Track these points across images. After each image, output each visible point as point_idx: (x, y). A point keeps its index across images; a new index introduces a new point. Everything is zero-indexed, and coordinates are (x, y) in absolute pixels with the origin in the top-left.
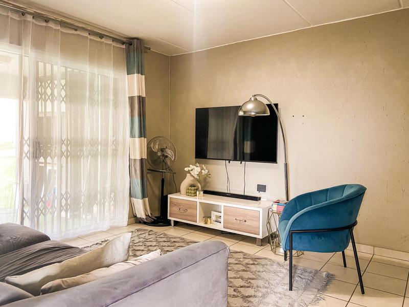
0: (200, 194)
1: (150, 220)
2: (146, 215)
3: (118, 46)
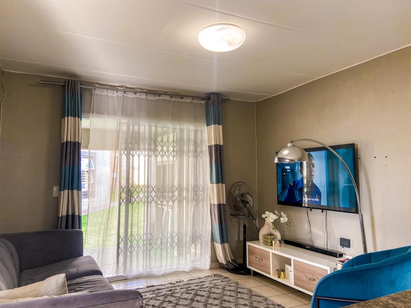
0: (276, 243)
1: (231, 266)
2: (227, 261)
3: (199, 102)
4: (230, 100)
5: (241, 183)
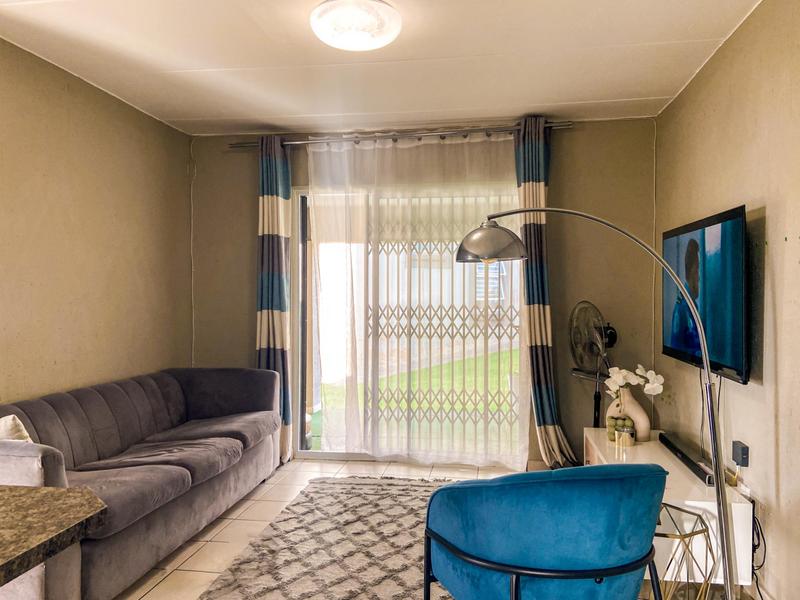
3: (502, 139)
4: (574, 123)
5: (586, 305)
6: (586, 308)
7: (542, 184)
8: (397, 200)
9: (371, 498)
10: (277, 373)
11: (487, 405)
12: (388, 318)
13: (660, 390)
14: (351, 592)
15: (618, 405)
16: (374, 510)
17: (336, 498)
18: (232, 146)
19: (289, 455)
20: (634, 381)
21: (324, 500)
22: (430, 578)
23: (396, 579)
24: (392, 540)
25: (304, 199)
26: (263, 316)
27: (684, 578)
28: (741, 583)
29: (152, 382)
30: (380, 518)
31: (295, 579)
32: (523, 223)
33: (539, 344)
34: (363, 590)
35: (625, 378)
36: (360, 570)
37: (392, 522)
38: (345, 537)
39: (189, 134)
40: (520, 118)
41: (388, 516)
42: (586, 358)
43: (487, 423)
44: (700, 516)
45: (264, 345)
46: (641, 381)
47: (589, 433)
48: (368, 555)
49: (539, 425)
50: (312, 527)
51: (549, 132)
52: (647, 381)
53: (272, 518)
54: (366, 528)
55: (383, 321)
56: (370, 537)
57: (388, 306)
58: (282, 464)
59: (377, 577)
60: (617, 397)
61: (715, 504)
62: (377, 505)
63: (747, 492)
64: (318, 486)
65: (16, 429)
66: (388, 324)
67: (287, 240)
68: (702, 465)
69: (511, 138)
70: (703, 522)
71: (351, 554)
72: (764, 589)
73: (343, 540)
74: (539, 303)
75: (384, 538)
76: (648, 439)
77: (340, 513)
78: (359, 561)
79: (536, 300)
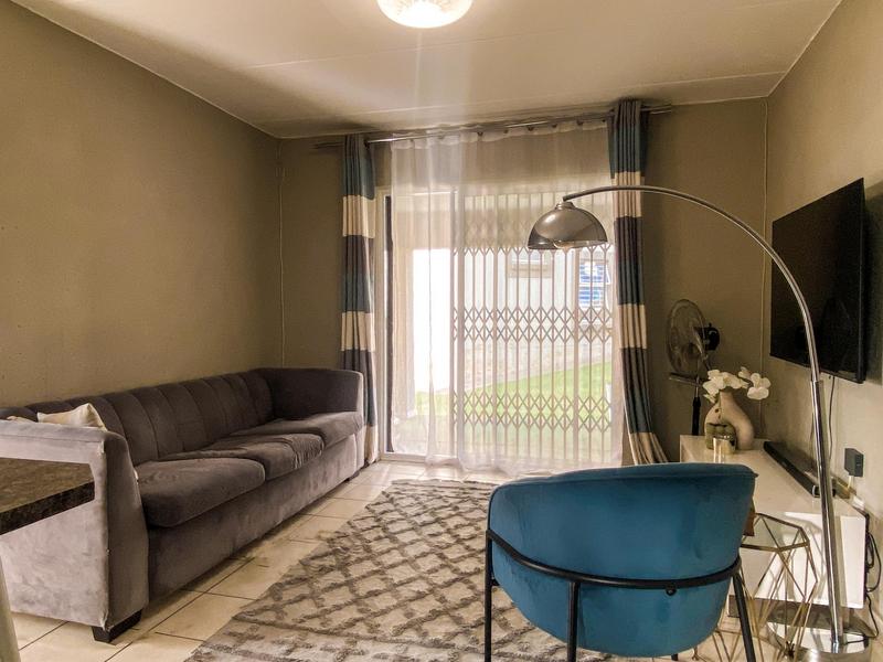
3: (595, 128)
4: (674, 107)
5: (686, 304)
6: (685, 307)
7: (638, 174)
8: (483, 199)
9: (451, 501)
10: (361, 375)
11: (576, 412)
12: (474, 321)
13: (766, 394)
14: (419, 592)
15: (717, 411)
16: (453, 513)
17: (416, 499)
18: (318, 147)
19: (375, 456)
20: (736, 384)
21: (404, 501)
22: (491, 583)
23: (467, 582)
24: (467, 543)
25: (389, 199)
26: (348, 317)
27: (782, 597)
28: (850, 605)
29: (241, 381)
30: (458, 520)
31: (364, 577)
32: (616, 216)
33: (632, 346)
34: (431, 591)
35: (725, 381)
36: (430, 572)
37: (470, 525)
38: (419, 538)
39: (276, 136)
40: (613, 103)
41: (467, 519)
42: (684, 361)
43: (576, 430)
44: (801, 529)
45: (349, 347)
46: (744, 385)
47: (686, 441)
48: (441, 556)
49: (632, 432)
50: (389, 526)
51: (646, 118)
52: (751, 385)
53: (350, 516)
54: (442, 530)
55: (468, 324)
56: (446, 538)
57: (474, 308)
58: (367, 464)
59: (448, 579)
60: (716, 402)
61: (821, 517)
62: (456, 508)
63: (860, 504)
64: (400, 487)
65: (91, 417)
66: (474, 327)
67: (371, 241)
68: (809, 474)
69: (605, 126)
70: (804, 536)
71: (424, 555)
72: (878, 614)
73: (418, 540)
74: (633, 303)
75: (459, 541)
76: (752, 447)
77: (418, 514)
78: (431, 562)
79: (629, 300)
